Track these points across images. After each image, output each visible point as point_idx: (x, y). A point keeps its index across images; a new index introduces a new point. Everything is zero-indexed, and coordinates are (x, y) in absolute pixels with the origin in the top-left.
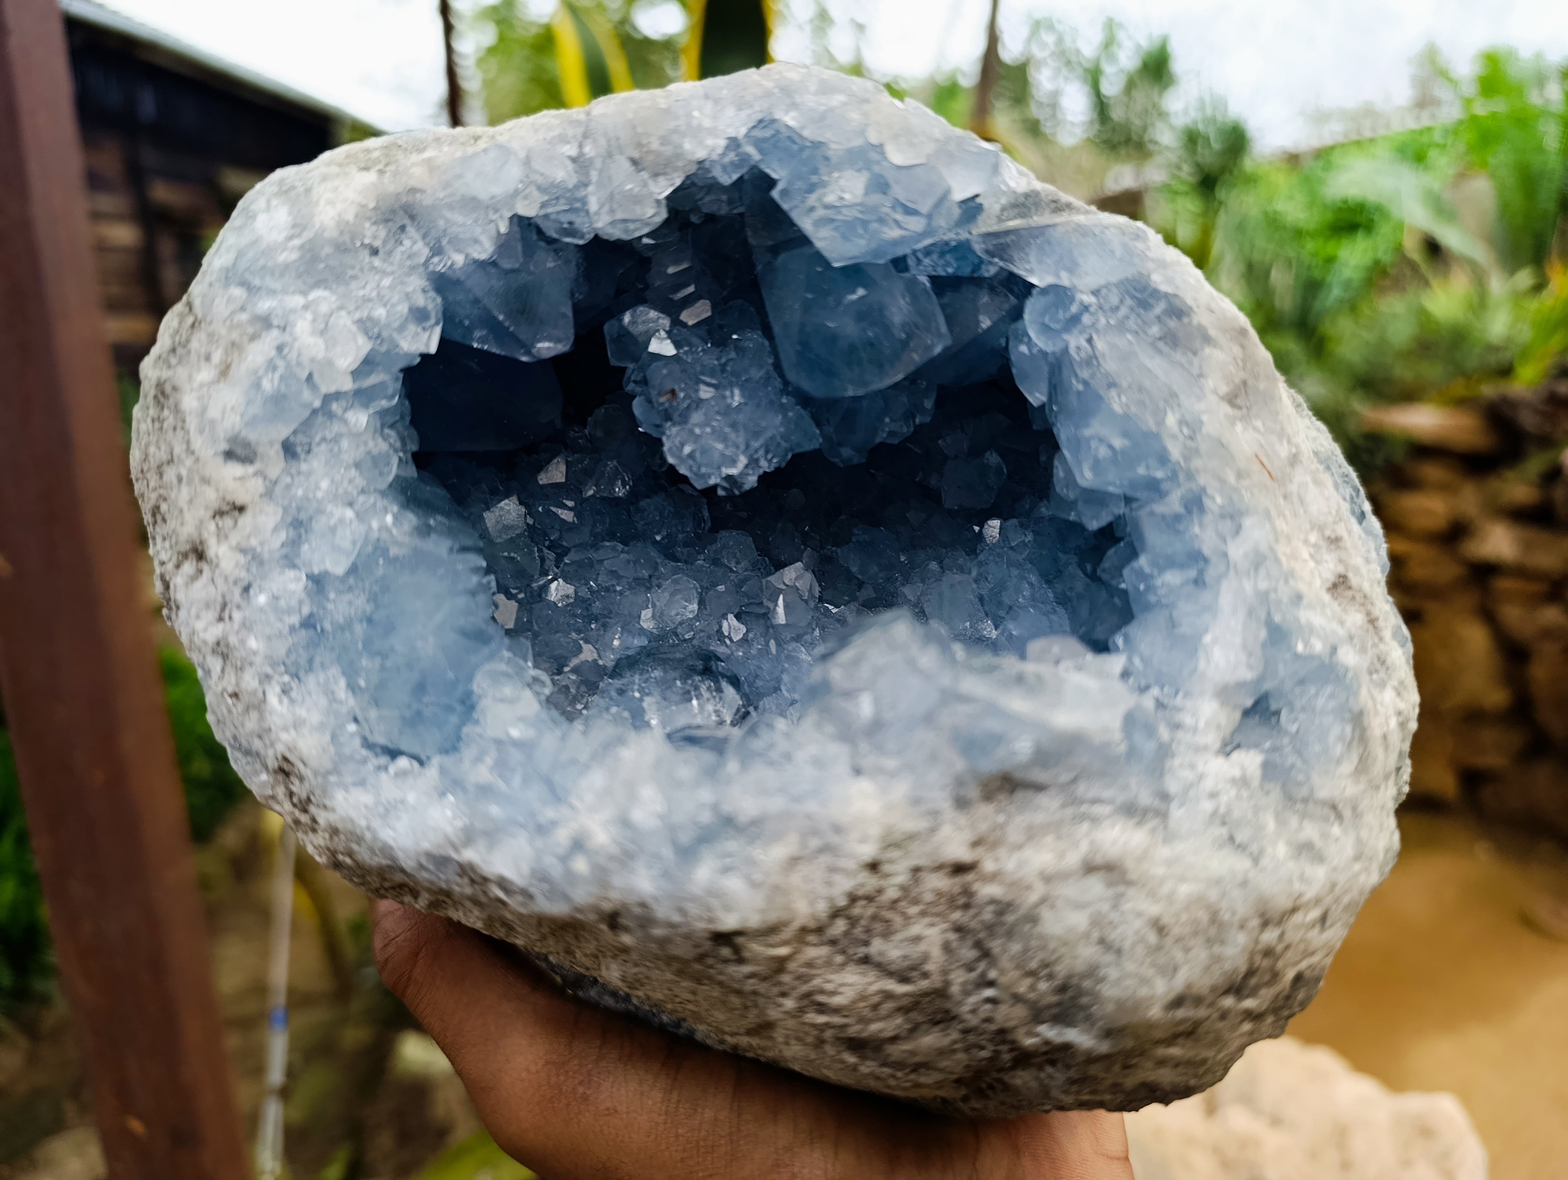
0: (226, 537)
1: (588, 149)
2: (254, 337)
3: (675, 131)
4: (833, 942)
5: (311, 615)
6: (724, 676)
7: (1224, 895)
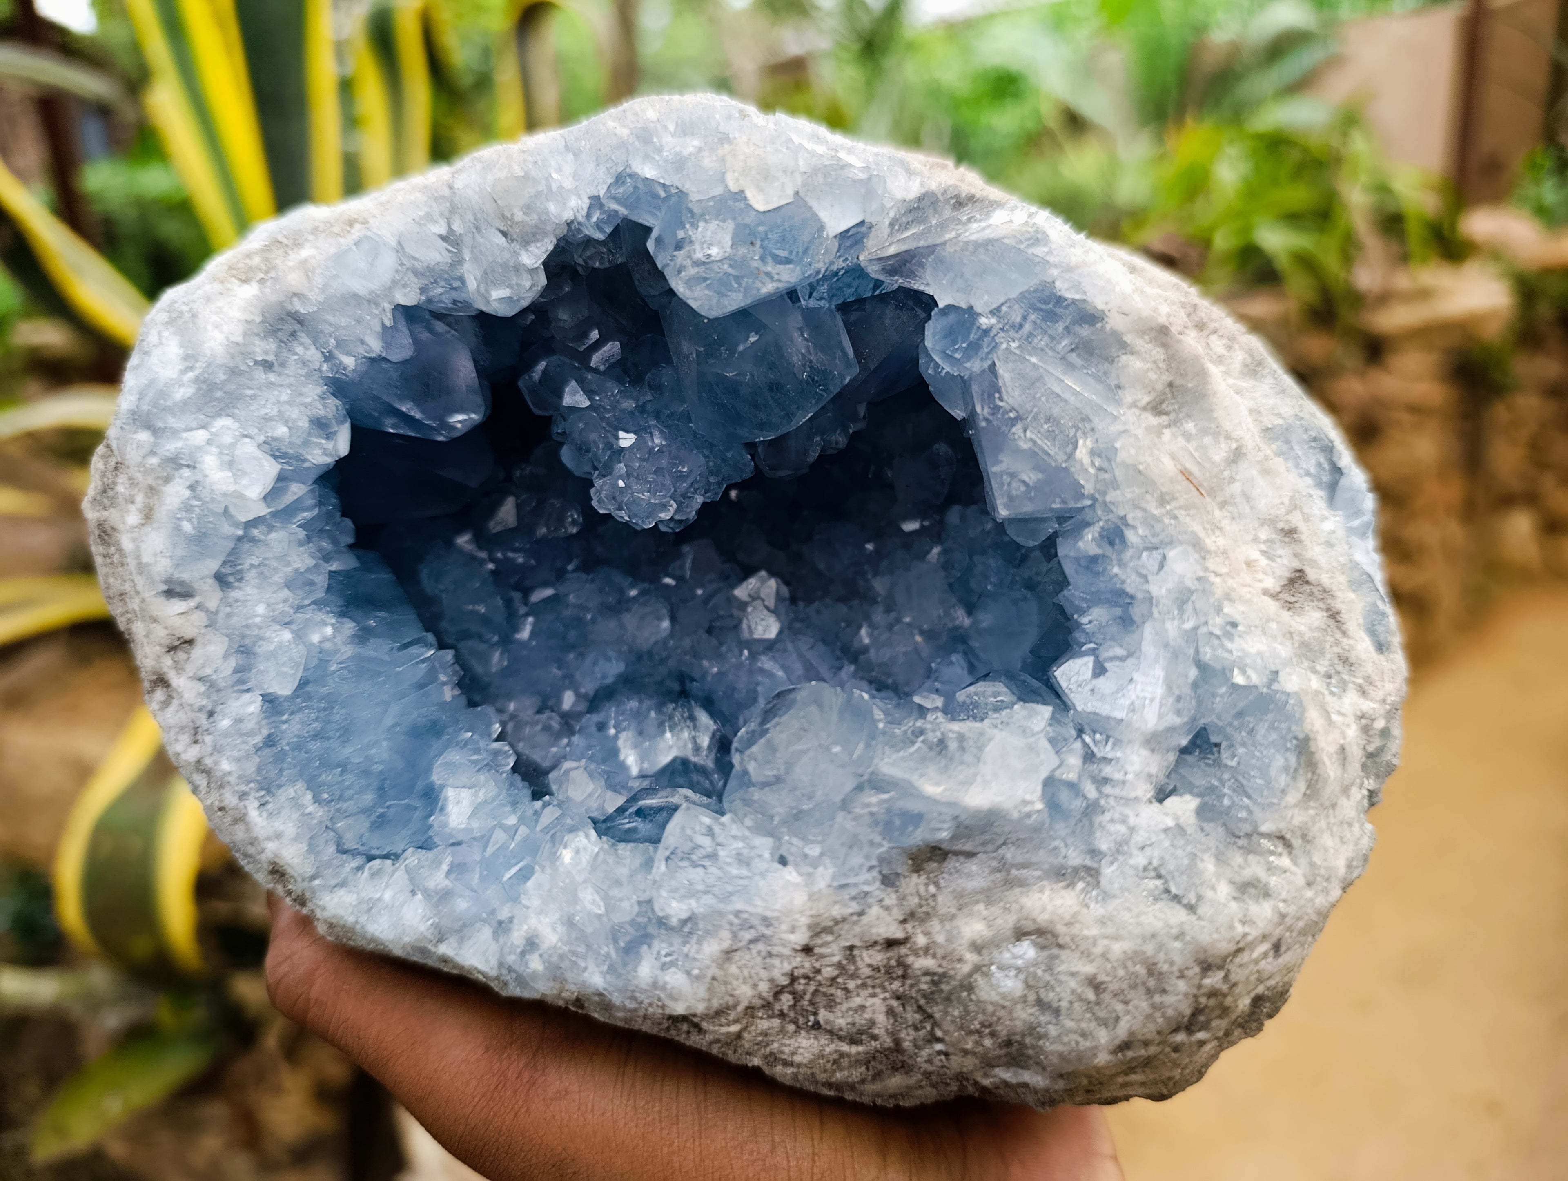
0: (183, 669)
1: (458, 227)
2: (168, 480)
3: (538, 195)
4: (782, 1015)
5: (269, 736)
6: (697, 699)
7: (1160, 947)
